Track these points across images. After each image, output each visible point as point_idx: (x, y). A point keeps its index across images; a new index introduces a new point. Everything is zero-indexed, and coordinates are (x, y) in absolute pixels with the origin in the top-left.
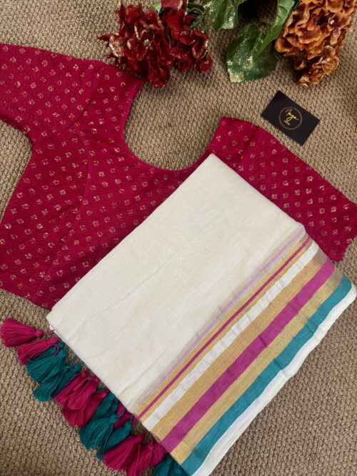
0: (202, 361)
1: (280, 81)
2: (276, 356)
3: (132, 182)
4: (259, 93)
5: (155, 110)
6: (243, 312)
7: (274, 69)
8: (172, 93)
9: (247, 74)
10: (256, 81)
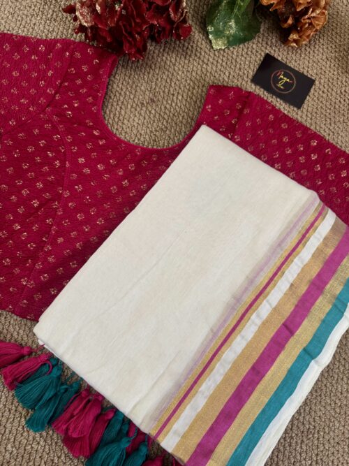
0: (222, 361)
1: (267, 43)
2: (305, 345)
3: (117, 166)
4: (246, 58)
5: (134, 86)
6: (261, 298)
7: (259, 31)
8: (151, 67)
9: (231, 39)
10: (241, 46)
